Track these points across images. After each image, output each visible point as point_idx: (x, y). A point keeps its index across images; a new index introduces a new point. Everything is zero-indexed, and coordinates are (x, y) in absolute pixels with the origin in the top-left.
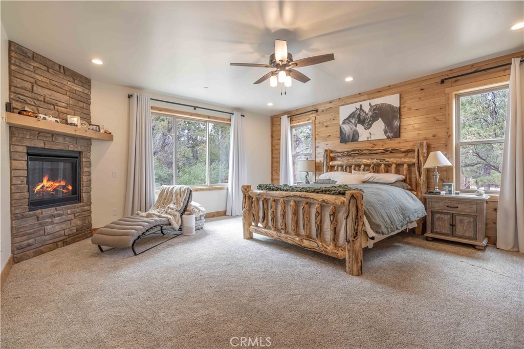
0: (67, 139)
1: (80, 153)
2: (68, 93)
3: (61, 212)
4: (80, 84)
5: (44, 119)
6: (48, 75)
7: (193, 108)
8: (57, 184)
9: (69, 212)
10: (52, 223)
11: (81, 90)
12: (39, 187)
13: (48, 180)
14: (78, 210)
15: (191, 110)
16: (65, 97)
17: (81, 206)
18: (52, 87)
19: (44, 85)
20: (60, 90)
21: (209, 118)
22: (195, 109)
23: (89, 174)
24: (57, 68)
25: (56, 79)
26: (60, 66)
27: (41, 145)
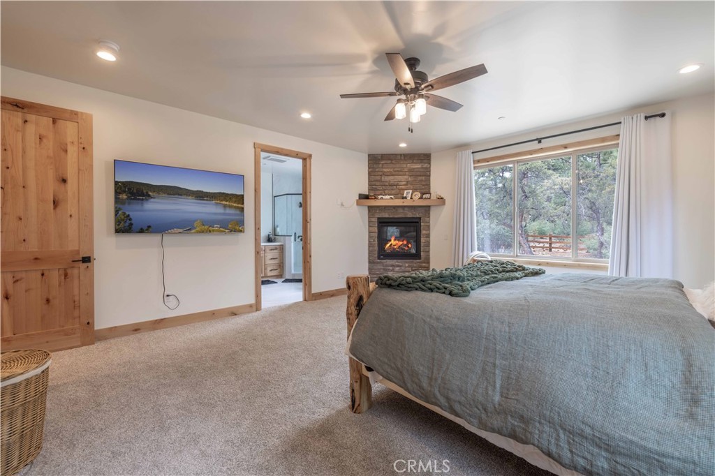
0: (406, 209)
1: (420, 218)
2: (407, 173)
3: (401, 264)
4: (419, 161)
5: (382, 198)
6: (391, 166)
7: (537, 142)
8: (401, 243)
9: (407, 265)
10: (393, 270)
11: (420, 166)
12: (388, 245)
13: (395, 240)
14: (415, 265)
15: (535, 145)
16: (405, 177)
17: (420, 263)
18: (394, 173)
19: (388, 174)
20: (401, 173)
21: (566, 148)
22: (540, 142)
23: (428, 236)
24: (399, 157)
25: (398, 166)
26: (401, 155)
27: (387, 216)
